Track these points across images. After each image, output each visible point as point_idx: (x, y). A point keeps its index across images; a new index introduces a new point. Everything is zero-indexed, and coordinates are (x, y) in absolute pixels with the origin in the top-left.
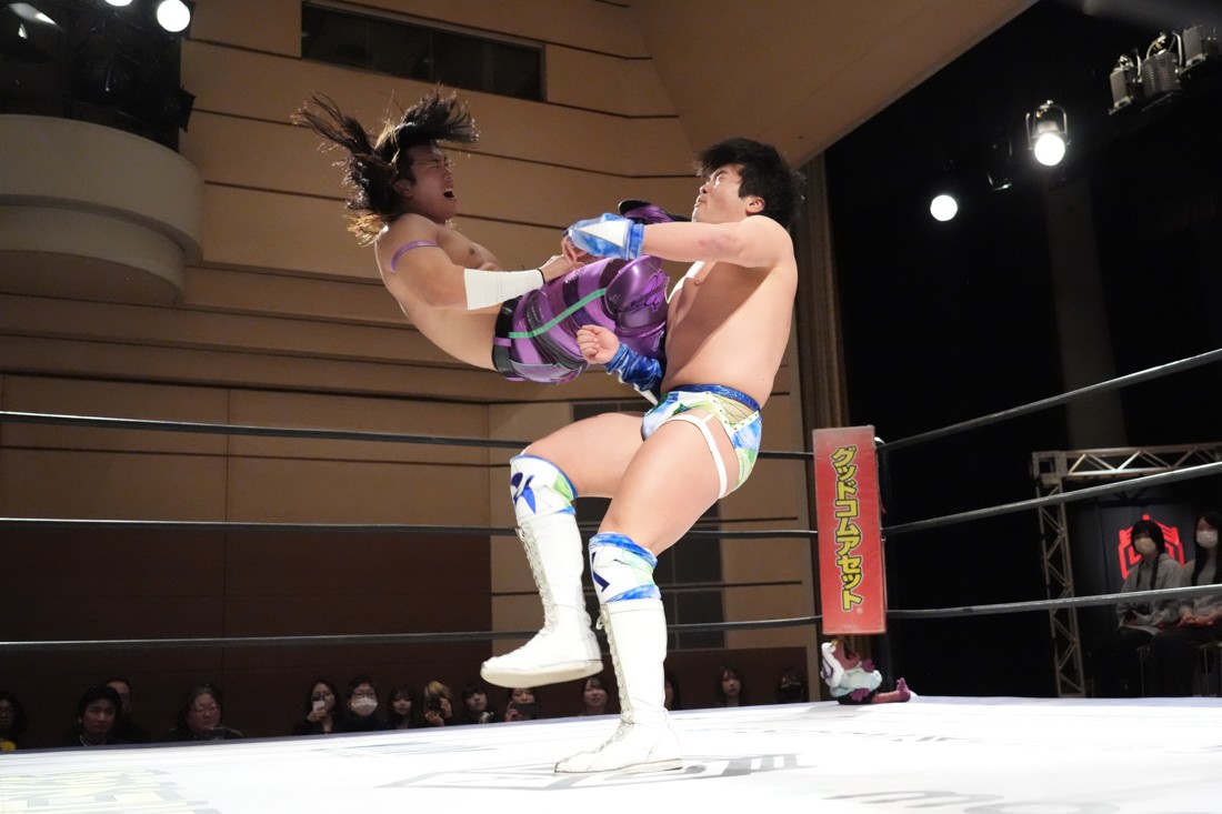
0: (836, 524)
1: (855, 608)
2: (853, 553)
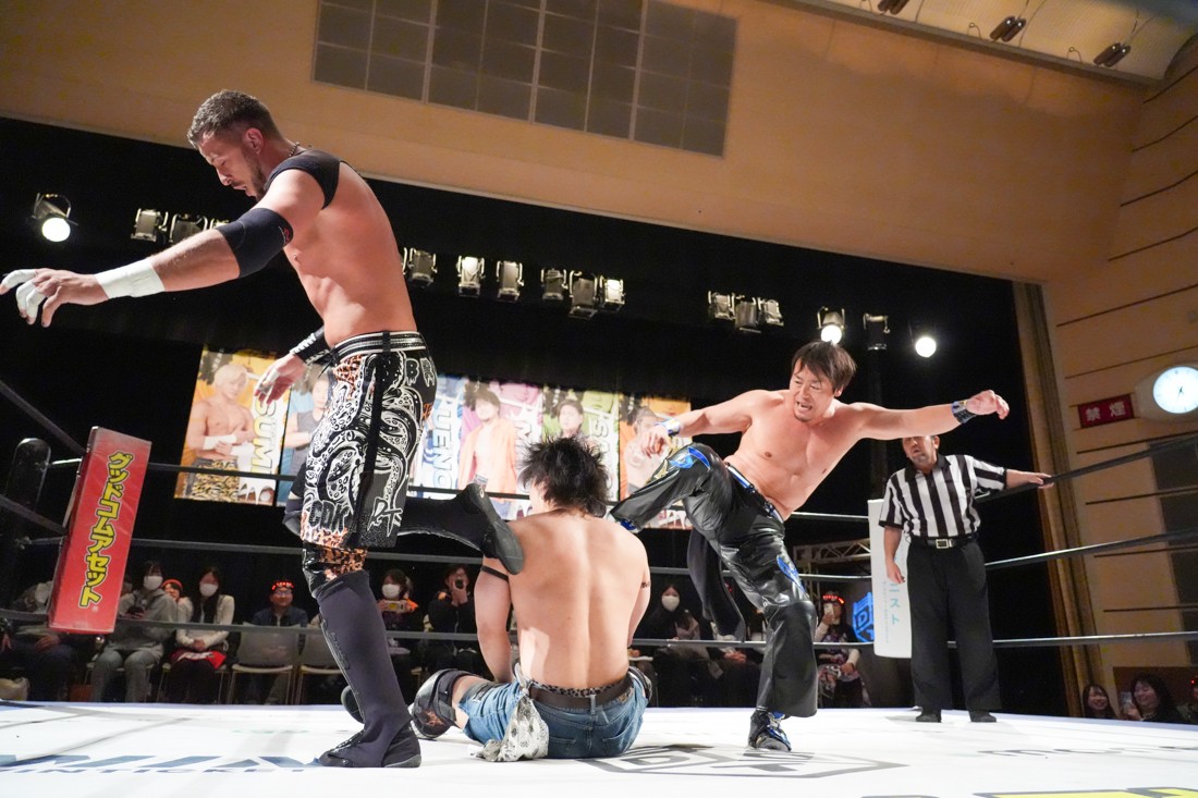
0: (95, 520)
1: (92, 604)
2: (104, 552)
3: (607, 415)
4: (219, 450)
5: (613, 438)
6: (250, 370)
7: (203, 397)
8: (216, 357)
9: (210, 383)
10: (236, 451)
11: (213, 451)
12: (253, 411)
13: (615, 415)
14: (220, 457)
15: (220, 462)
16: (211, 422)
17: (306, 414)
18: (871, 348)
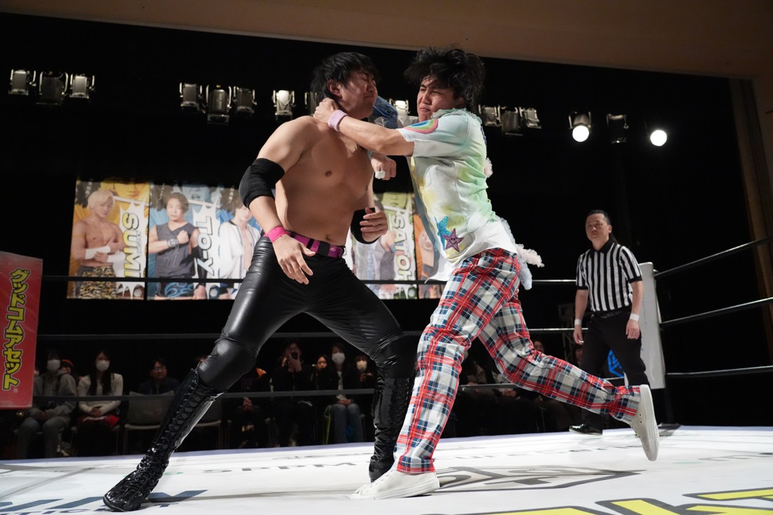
0: (7, 323)
1: (13, 387)
2: (17, 347)
3: (403, 211)
4: (98, 259)
5: (409, 229)
6: (115, 194)
7: (80, 217)
8: (87, 185)
9: (85, 205)
10: (111, 259)
11: (93, 260)
12: (121, 226)
13: (409, 211)
14: (98, 265)
15: (99, 268)
16: (90, 237)
17: (163, 226)
18: (614, 142)
